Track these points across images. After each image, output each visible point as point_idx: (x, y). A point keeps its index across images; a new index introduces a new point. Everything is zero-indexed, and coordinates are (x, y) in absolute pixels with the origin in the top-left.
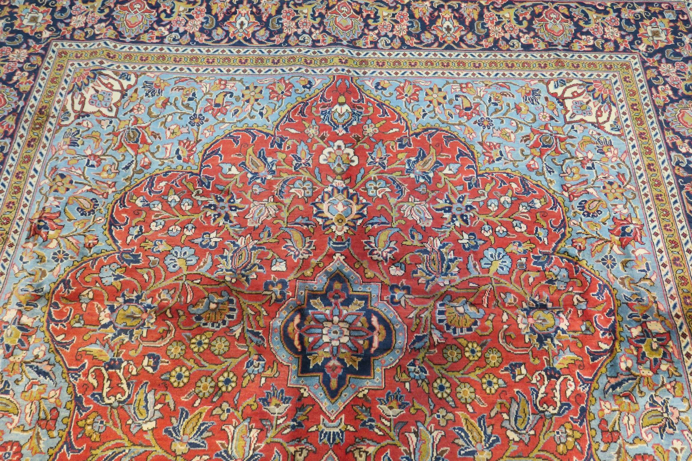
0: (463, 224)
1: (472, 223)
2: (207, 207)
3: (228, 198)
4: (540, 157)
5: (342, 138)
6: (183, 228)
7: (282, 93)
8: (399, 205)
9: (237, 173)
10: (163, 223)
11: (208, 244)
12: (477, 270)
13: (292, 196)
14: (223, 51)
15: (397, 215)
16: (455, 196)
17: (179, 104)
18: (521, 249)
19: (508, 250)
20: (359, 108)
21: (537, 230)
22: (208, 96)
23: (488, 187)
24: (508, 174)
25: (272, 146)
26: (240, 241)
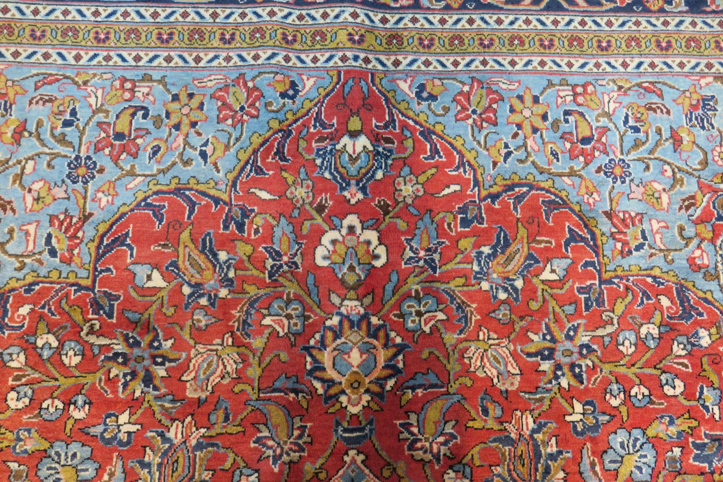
0: (573, 382)
1: (589, 380)
2: (108, 359)
3: (148, 338)
4: (713, 241)
5: (355, 209)
6: (67, 404)
7: (242, 108)
8: (461, 346)
9: (162, 284)
10: (30, 393)
11: (114, 438)
12: (595, 473)
13: (267, 332)
14: (126, 14)
15: (458, 368)
16: (561, 327)
17: (46, 136)
18: (673, 430)
19: (651, 432)
20: (388, 141)
21: (702, 393)
22: (100, 117)
23: (620, 308)
24: (654, 278)
25: (226, 227)
26: (173, 430)
